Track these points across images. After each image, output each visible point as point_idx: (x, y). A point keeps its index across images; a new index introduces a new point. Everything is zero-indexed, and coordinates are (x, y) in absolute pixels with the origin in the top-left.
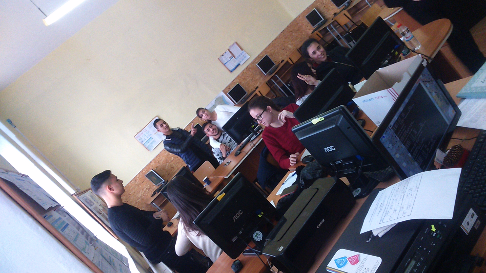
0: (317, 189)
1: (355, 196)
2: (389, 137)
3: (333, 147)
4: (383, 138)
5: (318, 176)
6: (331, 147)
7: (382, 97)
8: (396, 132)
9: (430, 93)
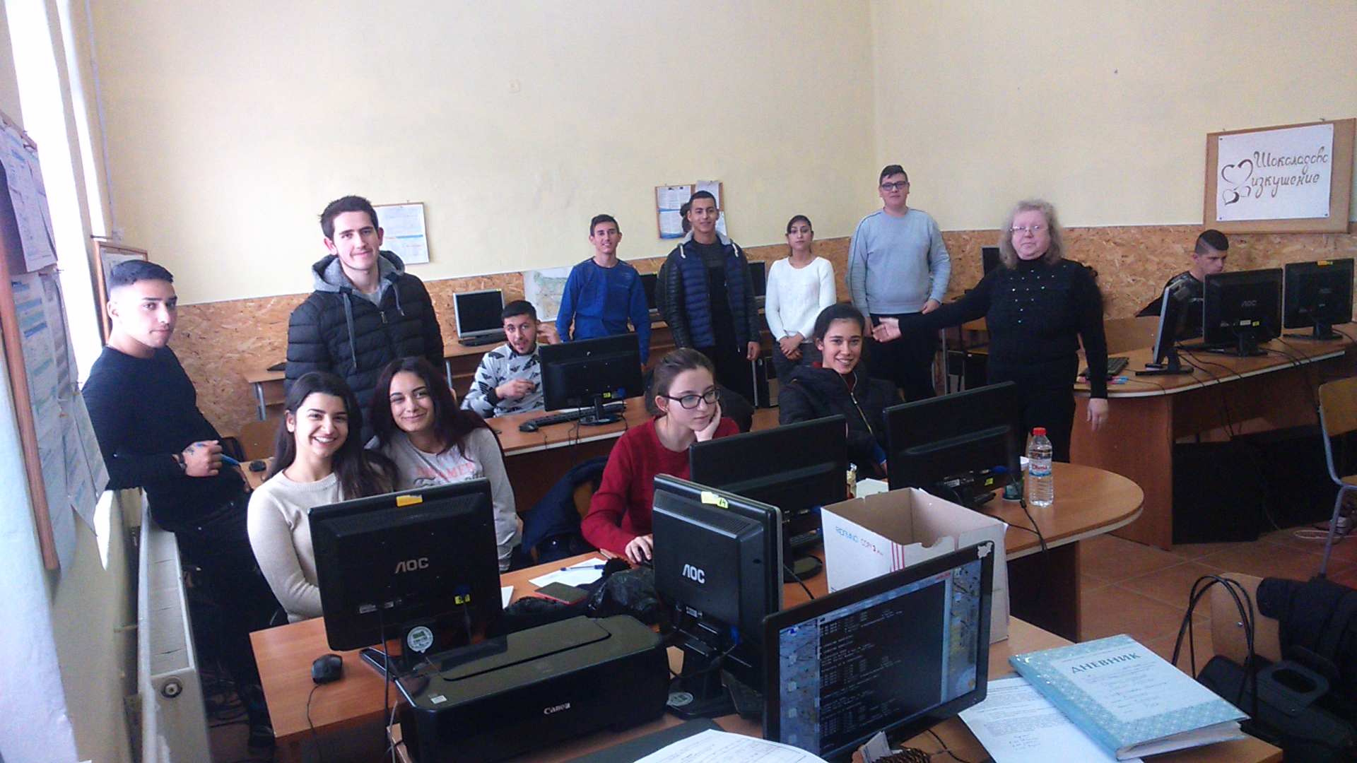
0: (607, 635)
1: (669, 703)
2: (803, 639)
3: (703, 574)
4: (790, 631)
5: (640, 607)
6: (700, 571)
7: (875, 550)
8: (823, 640)
9: (952, 614)
